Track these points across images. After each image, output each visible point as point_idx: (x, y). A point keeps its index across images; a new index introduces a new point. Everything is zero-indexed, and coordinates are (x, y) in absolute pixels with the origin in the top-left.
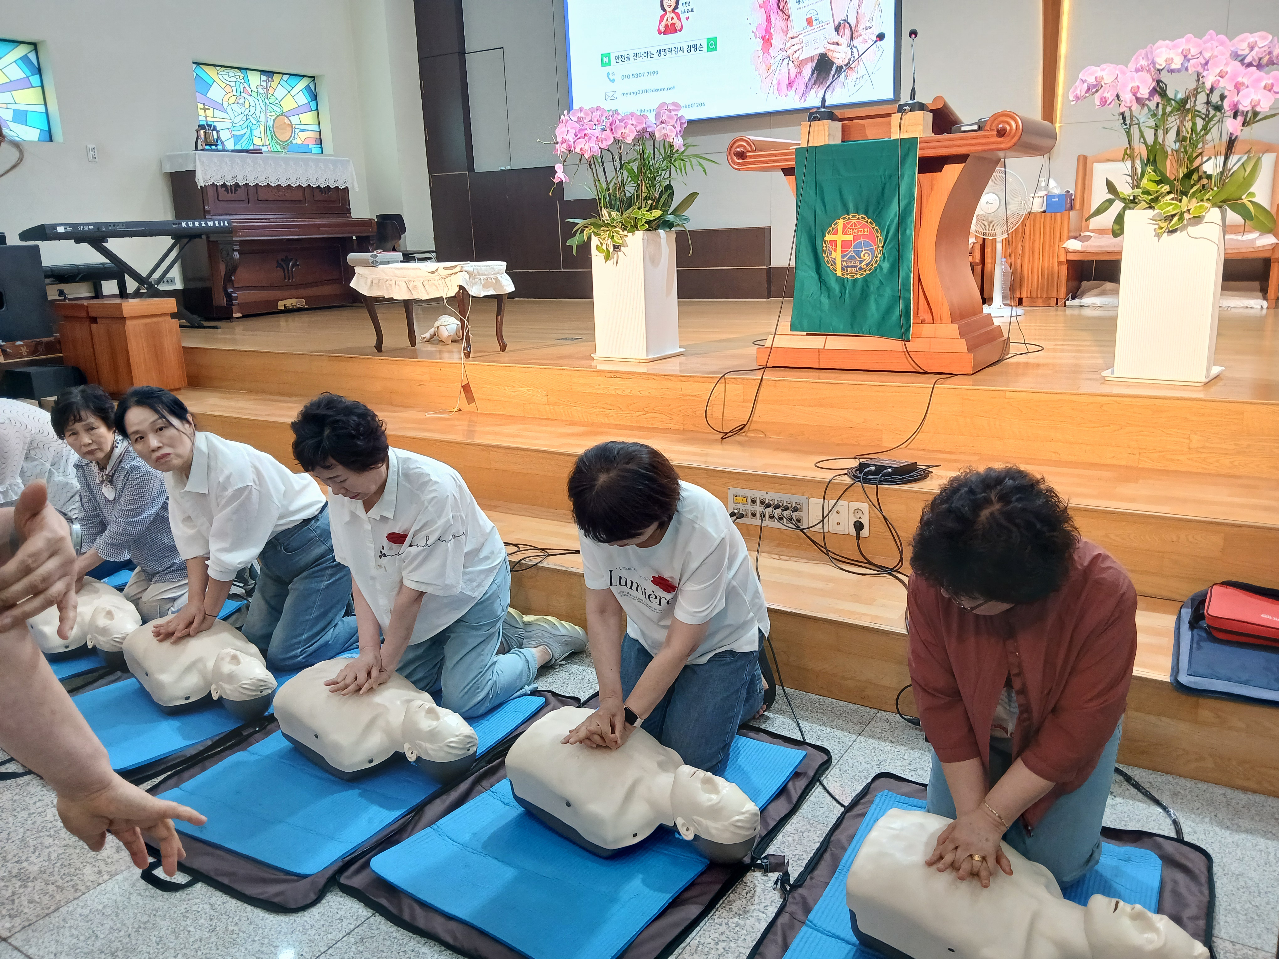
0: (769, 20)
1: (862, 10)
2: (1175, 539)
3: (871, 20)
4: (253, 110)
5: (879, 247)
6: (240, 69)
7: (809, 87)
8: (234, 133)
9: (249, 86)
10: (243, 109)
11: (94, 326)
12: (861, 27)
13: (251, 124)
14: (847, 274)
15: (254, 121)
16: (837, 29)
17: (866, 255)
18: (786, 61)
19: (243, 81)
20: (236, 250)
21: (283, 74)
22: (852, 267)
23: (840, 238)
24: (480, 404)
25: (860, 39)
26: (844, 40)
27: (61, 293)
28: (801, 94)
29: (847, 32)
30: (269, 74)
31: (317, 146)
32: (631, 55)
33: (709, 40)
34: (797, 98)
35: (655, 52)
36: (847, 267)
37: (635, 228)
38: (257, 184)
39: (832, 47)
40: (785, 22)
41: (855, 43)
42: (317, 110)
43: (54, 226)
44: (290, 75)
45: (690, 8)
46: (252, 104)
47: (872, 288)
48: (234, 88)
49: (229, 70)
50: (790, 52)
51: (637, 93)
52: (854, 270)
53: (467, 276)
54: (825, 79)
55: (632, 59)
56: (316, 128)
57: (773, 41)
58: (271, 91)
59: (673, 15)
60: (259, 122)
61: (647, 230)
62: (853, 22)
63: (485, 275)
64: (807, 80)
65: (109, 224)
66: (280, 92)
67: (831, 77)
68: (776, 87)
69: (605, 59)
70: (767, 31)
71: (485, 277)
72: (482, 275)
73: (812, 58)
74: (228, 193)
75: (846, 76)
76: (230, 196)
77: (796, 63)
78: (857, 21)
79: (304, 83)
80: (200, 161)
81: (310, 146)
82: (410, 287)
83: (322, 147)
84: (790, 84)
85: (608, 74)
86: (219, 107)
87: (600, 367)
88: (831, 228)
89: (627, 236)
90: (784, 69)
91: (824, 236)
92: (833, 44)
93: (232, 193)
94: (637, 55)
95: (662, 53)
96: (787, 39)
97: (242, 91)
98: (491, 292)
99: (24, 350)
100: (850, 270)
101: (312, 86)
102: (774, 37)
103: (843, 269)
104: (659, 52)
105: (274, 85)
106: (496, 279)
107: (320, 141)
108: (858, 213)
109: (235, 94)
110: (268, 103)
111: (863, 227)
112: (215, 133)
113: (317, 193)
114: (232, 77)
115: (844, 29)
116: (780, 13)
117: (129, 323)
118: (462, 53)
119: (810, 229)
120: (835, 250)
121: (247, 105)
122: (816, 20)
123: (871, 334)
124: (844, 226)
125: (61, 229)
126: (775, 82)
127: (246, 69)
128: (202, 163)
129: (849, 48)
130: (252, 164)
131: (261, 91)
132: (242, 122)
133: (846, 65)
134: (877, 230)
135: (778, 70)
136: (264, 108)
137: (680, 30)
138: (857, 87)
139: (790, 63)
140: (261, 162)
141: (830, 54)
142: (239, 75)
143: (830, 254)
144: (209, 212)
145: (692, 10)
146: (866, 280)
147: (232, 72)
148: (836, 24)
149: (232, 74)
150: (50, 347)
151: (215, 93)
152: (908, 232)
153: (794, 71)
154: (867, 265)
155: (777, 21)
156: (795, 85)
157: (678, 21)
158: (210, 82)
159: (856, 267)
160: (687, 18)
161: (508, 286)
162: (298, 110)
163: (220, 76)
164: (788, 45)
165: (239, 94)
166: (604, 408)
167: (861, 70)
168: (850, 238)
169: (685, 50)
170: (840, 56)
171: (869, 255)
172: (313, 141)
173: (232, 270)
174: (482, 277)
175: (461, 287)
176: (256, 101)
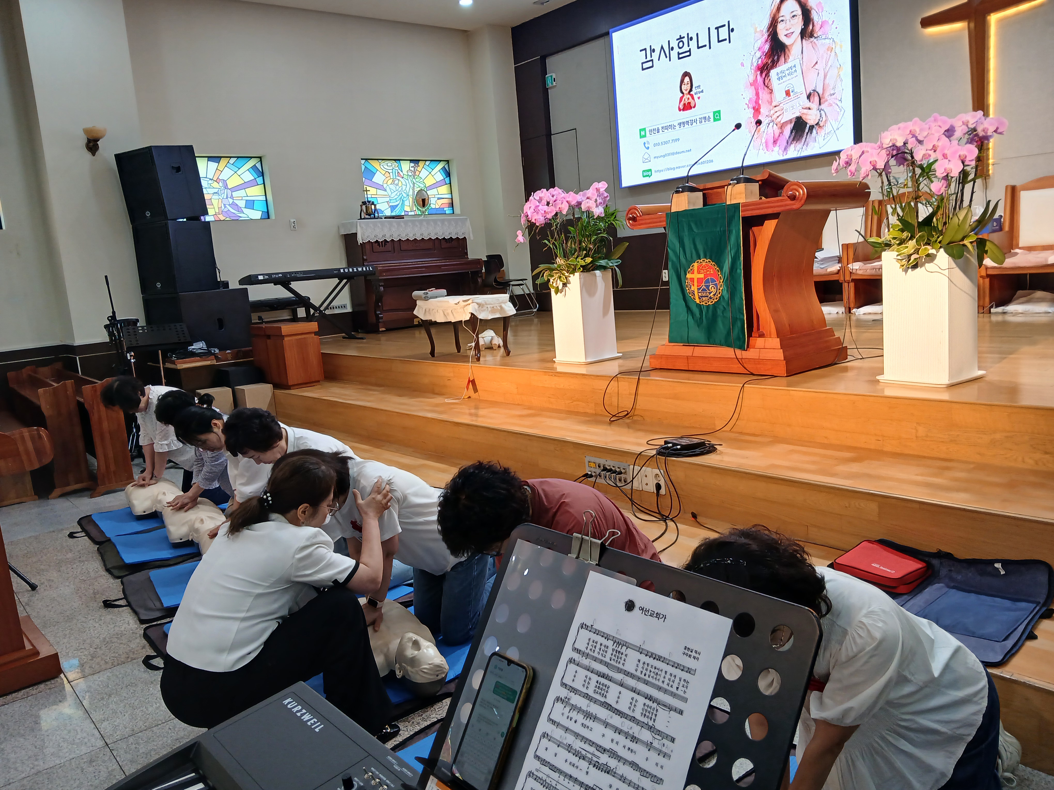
0: (757, 94)
1: (827, 81)
2: (847, 506)
3: (834, 88)
4: (404, 187)
5: (720, 282)
6: (395, 160)
7: (789, 143)
8: (391, 204)
9: (402, 171)
10: (398, 188)
11: (268, 341)
12: (826, 95)
13: (403, 197)
14: (703, 302)
15: (405, 195)
16: (809, 97)
17: (713, 288)
18: (771, 124)
19: (397, 168)
20: (381, 286)
21: (426, 161)
22: (705, 296)
23: (696, 276)
24: (481, 394)
25: (826, 103)
26: (814, 105)
27: (260, 318)
28: (783, 149)
29: (817, 99)
30: (416, 162)
31: (449, 209)
32: (660, 128)
33: (714, 113)
34: (781, 152)
35: (677, 125)
36: (702, 297)
37: (573, 271)
38: (400, 239)
39: (805, 111)
40: (769, 95)
41: (822, 107)
42: (450, 183)
43: (257, 276)
44: (431, 161)
45: (700, 90)
46: (404, 183)
47: (719, 312)
48: (391, 174)
49: (388, 162)
50: (775, 116)
51: (664, 156)
52: (707, 298)
53: (476, 306)
54: (801, 136)
55: (660, 131)
56: (449, 196)
57: (762, 110)
58: (417, 173)
59: (689, 96)
60: (408, 195)
61: (582, 272)
62: (820, 91)
63: (491, 304)
64: (787, 138)
65: (292, 273)
66: (424, 173)
67: (805, 134)
68: (764, 145)
69: (642, 133)
70: (757, 102)
71: (492, 306)
72: (489, 304)
73: (790, 121)
74: (380, 247)
75: (817, 133)
76: (381, 249)
77: (779, 125)
78: (824, 90)
79: (441, 165)
80: (360, 226)
81: (445, 209)
82: (445, 313)
83: (453, 209)
84: (775, 142)
85: (645, 143)
86: (379, 187)
87: (560, 369)
88: (689, 269)
89: (570, 277)
90: (770, 130)
91: (686, 275)
92: (806, 108)
93: (382, 246)
94: (666, 128)
95: (682, 125)
96: (772, 107)
97: (397, 175)
98: (497, 316)
99: (229, 356)
100: (704, 299)
101: (446, 167)
102: (762, 107)
103: (699, 298)
104: (680, 124)
105: (419, 169)
106: (501, 307)
107: (452, 205)
108: (705, 258)
109: (392, 177)
110: (415, 182)
111: (710, 268)
112: (373, 207)
113: (443, 242)
114: (390, 166)
115: (814, 98)
116: (766, 88)
117: (286, 339)
118: (549, 135)
119: (677, 269)
120: (693, 285)
121: (400, 184)
122: (793, 91)
123: (721, 345)
124: (698, 268)
125: (261, 278)
126: (764, 141)
127: (399, 160)
128: (362, 228)
129: (818, 111)
130: (396, 226)
131: (410, 174)
132: (396, 196)
133: (817, 124)
134: (718, 270)
135: (766, 131)
136: (412, 186)
137: (694, 107)
138: (826, 140)
139: (775, 125)
140: (402, 224)
141: (804, 117)
142: (395, 164)
143: (691, 288)
144: (366, 260)
145: (702, 92)
146: (715, 306)
147: (390, 163)
148: (808, 94)
149: (389, 164)
150: (246, 354)
151: (378, 178)
152: (738, 271)
153: (777, 132)
154: (714, 295)
155: (764, 95)
156: (778, 142)
157: (692, 101)
158: (374, 171)
159: (707, 296)
160: (699, 98)
161: (510, 310)
162: (436, 185)
163: (382, 167)
164: (772, 112)
165: (394, 178)
166: (549, 397)
167: (828, 128)
168: (702, 276)
169: (698, 122)
170: (811, 119)
171: (714, 288)
172: (447, 205)
173: (379, 299)
174: (489, 306)
175: (472, 314)
176: (407, 181)
